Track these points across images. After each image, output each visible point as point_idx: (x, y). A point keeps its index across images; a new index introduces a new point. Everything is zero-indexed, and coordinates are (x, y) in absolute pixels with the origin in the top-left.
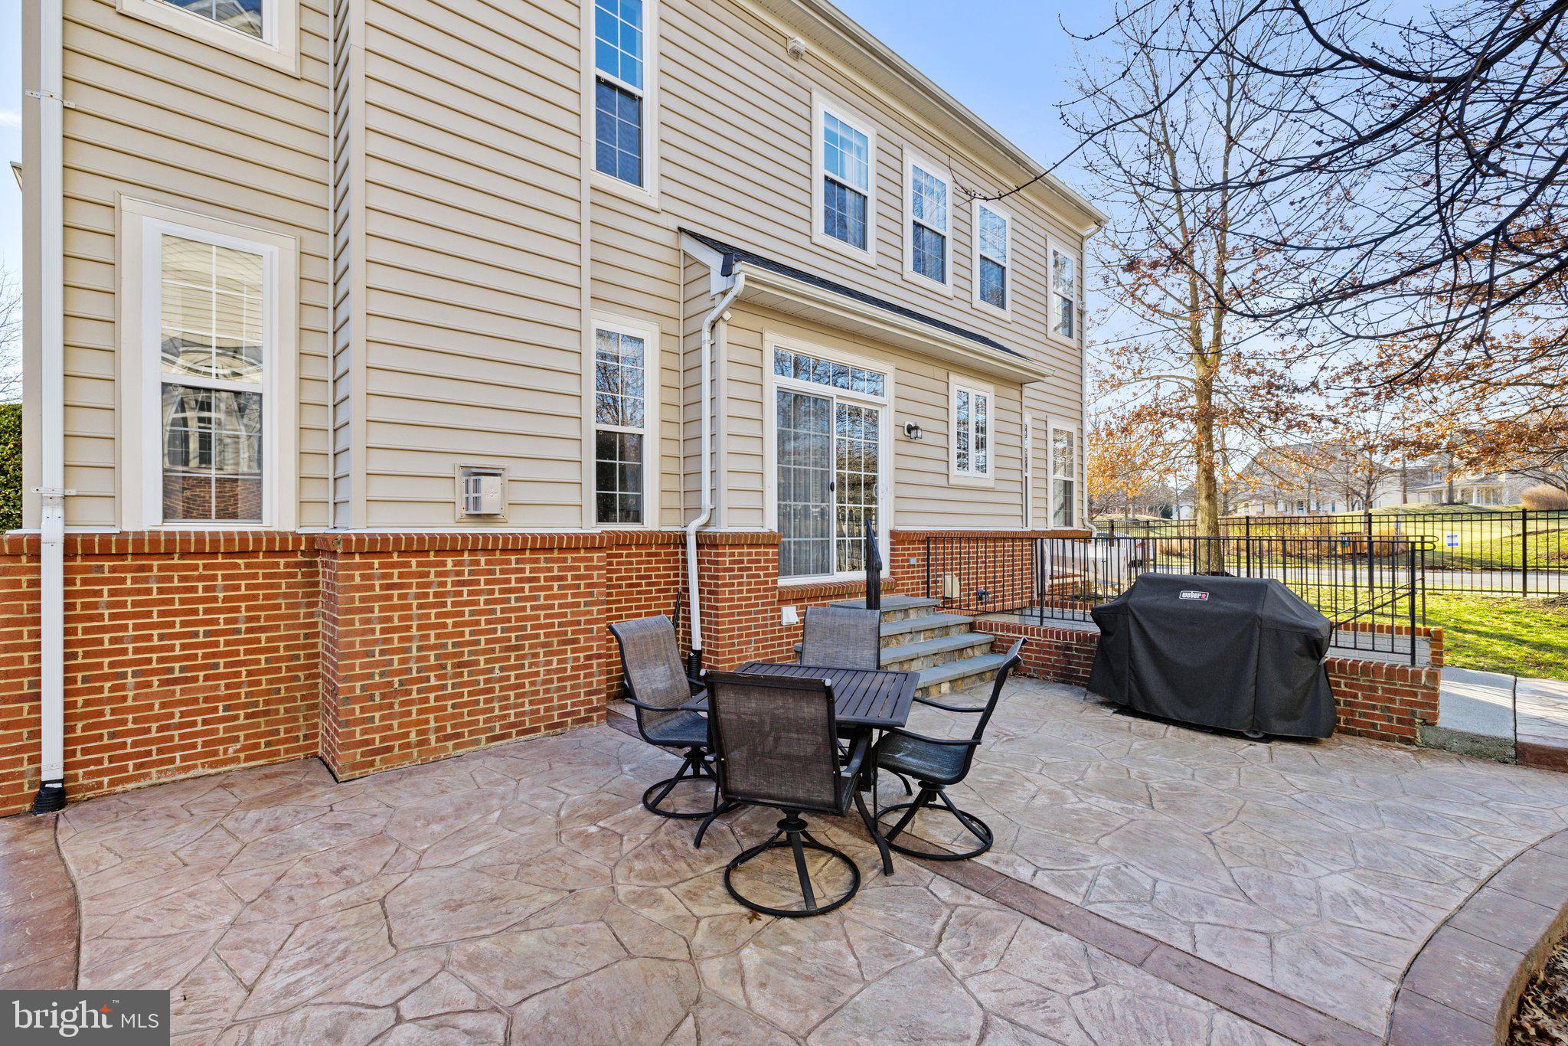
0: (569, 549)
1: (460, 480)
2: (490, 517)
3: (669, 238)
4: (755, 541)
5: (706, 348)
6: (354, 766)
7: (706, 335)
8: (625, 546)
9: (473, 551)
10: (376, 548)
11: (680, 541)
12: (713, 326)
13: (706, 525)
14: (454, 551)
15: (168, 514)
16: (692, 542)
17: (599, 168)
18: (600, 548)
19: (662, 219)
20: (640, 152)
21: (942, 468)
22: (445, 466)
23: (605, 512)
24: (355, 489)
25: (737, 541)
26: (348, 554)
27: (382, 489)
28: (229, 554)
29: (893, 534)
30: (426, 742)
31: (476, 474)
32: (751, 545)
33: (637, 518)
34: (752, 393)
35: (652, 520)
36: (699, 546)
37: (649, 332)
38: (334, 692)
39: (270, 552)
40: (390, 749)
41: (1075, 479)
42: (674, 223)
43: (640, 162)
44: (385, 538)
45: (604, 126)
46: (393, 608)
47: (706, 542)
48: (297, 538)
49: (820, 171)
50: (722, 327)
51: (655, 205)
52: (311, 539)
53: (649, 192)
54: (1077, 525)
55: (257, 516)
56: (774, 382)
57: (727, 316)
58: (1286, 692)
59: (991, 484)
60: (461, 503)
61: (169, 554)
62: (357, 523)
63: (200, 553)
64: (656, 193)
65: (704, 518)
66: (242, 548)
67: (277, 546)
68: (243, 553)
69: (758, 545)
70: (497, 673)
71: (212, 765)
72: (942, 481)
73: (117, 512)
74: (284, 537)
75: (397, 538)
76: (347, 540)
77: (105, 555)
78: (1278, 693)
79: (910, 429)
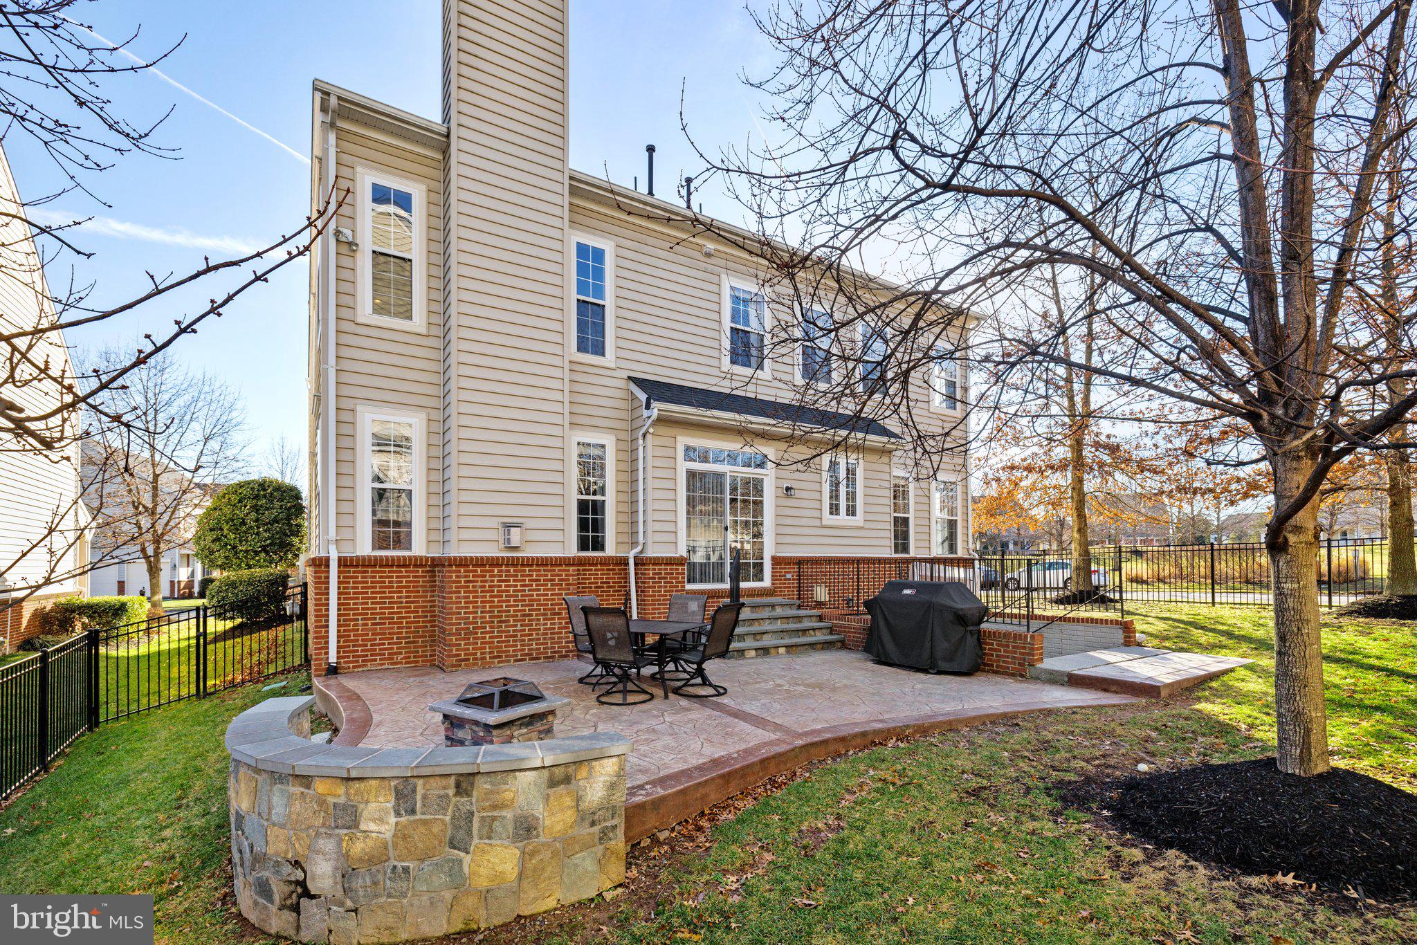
0: (556, 565)
1: (501, 530)
2: (516, 548)
3: (622, 384)
4: (669, 562)
5: (641, 449)
6: (453, 666)
7: (641, 442)
8: (592, 565)
9: (507, 565)
10: (462, 563)
11: (624, 562)
12: (644, 436)
13: (641, 552)
14: (498, 565)
15: (373, 549)
16: (631, 562)
17: (579, 350)
18: (573, 565)
19: (618, 373)
20: (603, 336)
21: (817, 514)
22: (494, 523)
23: (583, 545)
24: (453, 535)
25: (657, 562)
26: (450, 565)
27: (465, 535)
28: (398, 566)
29: (773, 558)
30: (484, 658)
31: (508, 526)
32: (666, 564)
33: (602, 548)
34: (669, 474)
35: (611, 550)
36: (636, 565)
37: (609, 441)
38: (443, 631)
39: (416, 566)
40: (468, 660)
41: (959, 518)
42: (625, 375)
43: (603, 342)
44: (466, 558)
45: (582, 326)
46: (470, 592)
47: (639, 562)
48: (427, 558)
49: (727, 324)
50: (649, 437)
51: (613, 366)
52: (433, 559)
53: (610, 358)
54: (961, 553)
55: (409, 548)
56: (683, 466)
57: (651, 430)
58: (946, 645)
59: (861, 524)
60: (501, 541)
61: (375, 566)
62: (454, 552)
63: (387, 566)
64: (614, 358)
65: (639, 548)
66: (403, 563)
67: (418, 562)
68: (404, 566)
69: (671, 564)
70: (519, 628)
71: (392, 664)
72: (817, 523)
73: (354, 546)
74: (421, 558)
75: (471, 558)
76: (449, 558)
77: (352, 566)
78: (943, 646)
79: (788, 489)
